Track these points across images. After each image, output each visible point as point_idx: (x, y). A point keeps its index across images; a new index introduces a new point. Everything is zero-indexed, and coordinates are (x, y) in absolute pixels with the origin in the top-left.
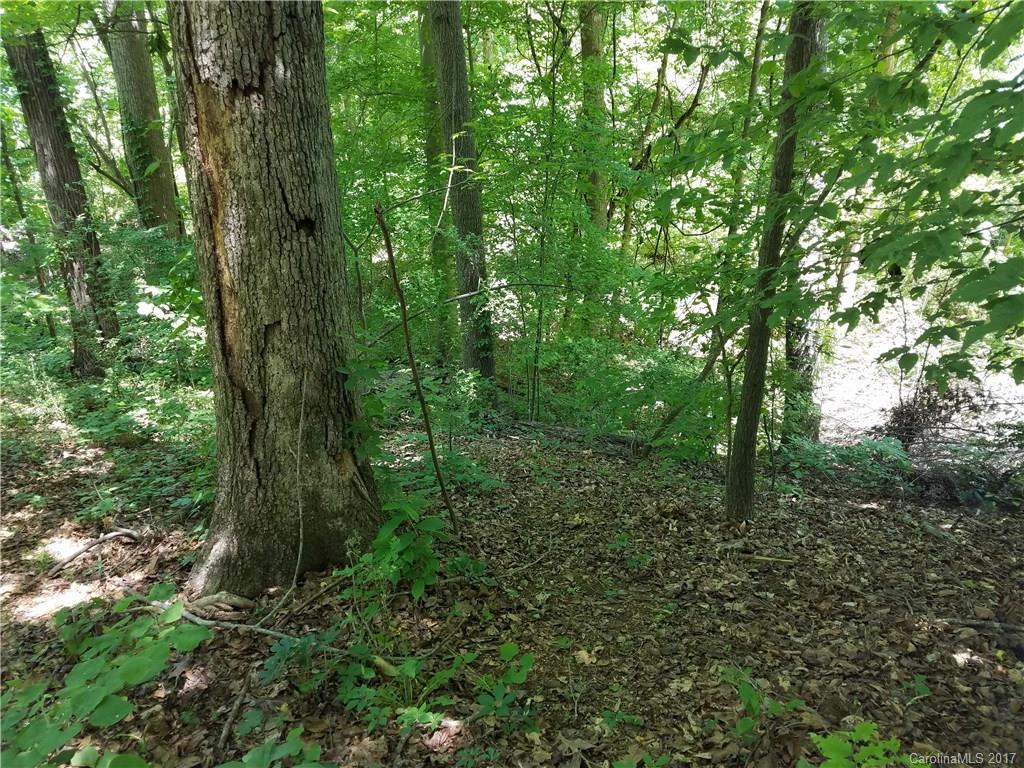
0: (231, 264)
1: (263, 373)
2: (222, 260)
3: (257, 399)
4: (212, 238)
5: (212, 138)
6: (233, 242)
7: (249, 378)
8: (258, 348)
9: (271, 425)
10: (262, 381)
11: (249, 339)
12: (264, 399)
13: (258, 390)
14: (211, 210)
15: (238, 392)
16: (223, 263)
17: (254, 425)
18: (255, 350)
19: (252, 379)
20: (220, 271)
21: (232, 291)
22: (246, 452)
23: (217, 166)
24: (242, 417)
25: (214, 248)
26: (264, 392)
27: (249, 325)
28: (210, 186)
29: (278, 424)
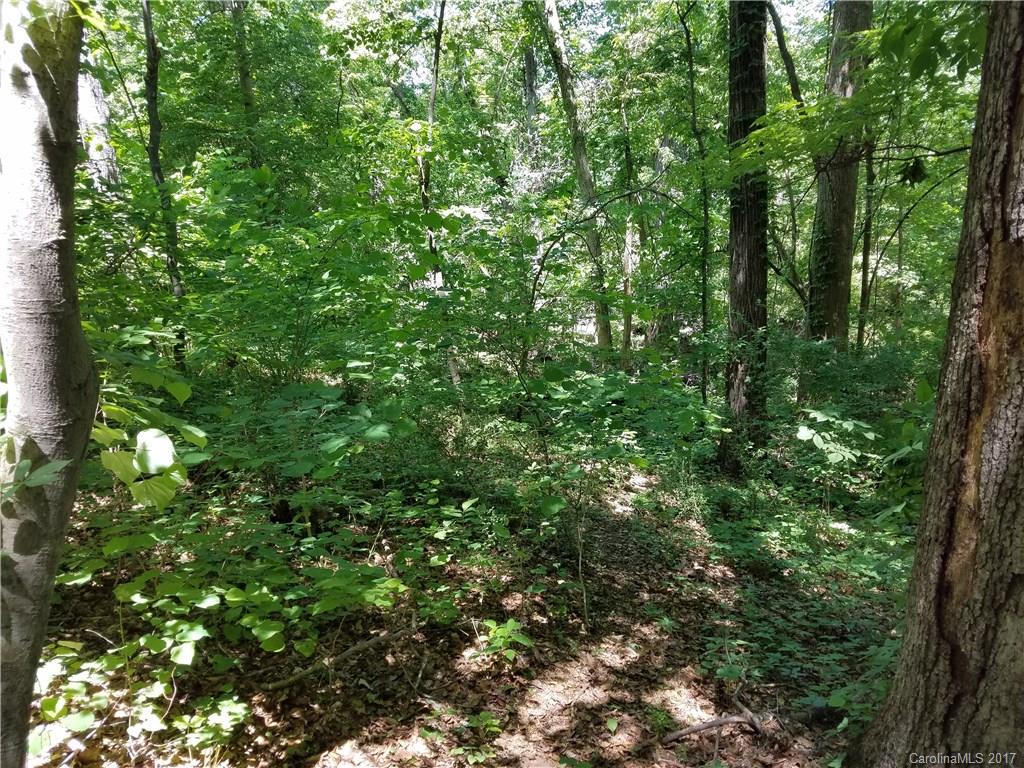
0: (983, 480)
1: (990, 635)
2: (971, 471)
3: (972, 667)
4: (964, 439)
5: (1001, 313)
6: (996, 454)
7: (969, 636)
8: (993, 601)
9: (985, 710)
10: (987, 646)
11: (983, 586)
12: (983, 673)
13: (976, 655)
14: (973, 405)
15: (946, 648)
16: (971, 475)
17: (957, 699)
18: (988, 603)
19: (972, 639)
20: (963, 484)
21: (975, 515)
22: (937, 732)
23: (999, 351)
24: (944, 682)
25: (963, 453)
26: (985, 663)
27: (989, 566)
28: (981, 374)
29: (995, 712)
